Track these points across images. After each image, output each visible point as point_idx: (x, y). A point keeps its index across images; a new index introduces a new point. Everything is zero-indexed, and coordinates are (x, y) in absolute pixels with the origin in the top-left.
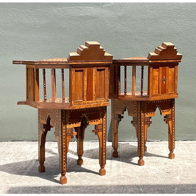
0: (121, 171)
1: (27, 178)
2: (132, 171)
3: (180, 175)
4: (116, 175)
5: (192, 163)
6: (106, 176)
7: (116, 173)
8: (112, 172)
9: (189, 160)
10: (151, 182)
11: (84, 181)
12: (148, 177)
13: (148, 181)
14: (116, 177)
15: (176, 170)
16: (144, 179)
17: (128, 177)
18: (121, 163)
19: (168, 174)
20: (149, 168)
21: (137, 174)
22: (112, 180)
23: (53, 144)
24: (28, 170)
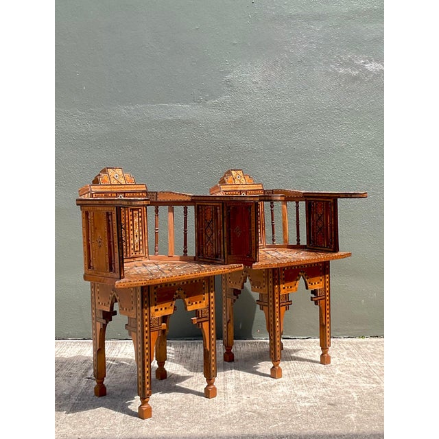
0: (244, 401)
1: (70, 417)
2: (265, 402)
3: (356, 411)
4: (236, 410)
5: (373, 383)
7: (236, 405)
8: (228, 404)
9: (366, 377)
10: (304, 427)
11: (177, 423)
12: (296, 415)
13: (297, 423)
14: (236, 415)
15: (344, 397)
17: (259, 414)
19: (332, 407)
20: (296, 395)
21: (275, 408)
22: (229, 422)
24: (74, 401)
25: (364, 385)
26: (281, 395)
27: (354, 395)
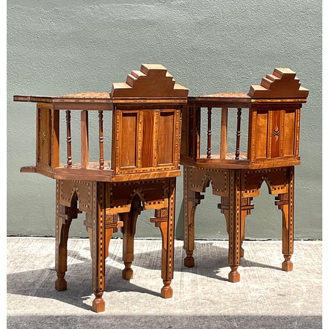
0: (199, 291)
1: (35, 300)
2: (219, 292)
3: (303, 300)
4: (190, 298)
6: (172, 299)
7: (191, 294)
8: (183, 293)
9: (318, 273)
10: (251, 312)
11: (135, 307)
12: (246, 303)
13: (246, 309)
14: (190, 301)
15: (295, 290)
16: (240, 305)
17: (212, 301)
18: (199, 276)
19: (281, 297)
20: (248, 287)
21: (227, 297)
22: (183, 307)
23: (81, 243)
24: (38, 287)
27: (304, 288)
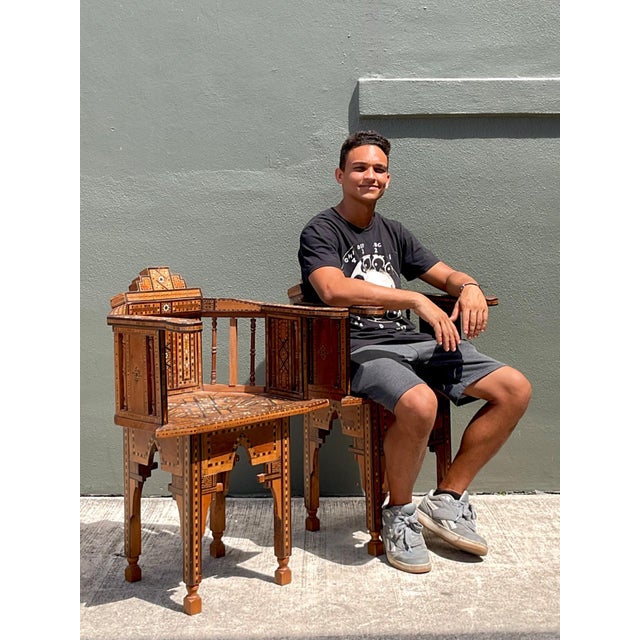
0: (328, 590)
1: (91, 612)
2: (357, 590)
3: (477, 602)
4: (315, 602)
5: (506, 563)
7: (315, 596)
8: (306, 593)
9: (498, 553)
10: (404, 626)
11: (236, 621)
12: (395, 609)
13: (396, 620)
14: (315, 609)
15: (464, 584)
16: (386, 615)
17: (347, 607)
18: (328, 563)
19: (446, 597)
20: (399, 581)
21: (369, 599)
22: (305, 620)
23: (161, 505)
24: (96, 588)
25: (494, 565)
26: (380, 580)
27: (478, 579)
